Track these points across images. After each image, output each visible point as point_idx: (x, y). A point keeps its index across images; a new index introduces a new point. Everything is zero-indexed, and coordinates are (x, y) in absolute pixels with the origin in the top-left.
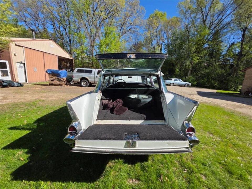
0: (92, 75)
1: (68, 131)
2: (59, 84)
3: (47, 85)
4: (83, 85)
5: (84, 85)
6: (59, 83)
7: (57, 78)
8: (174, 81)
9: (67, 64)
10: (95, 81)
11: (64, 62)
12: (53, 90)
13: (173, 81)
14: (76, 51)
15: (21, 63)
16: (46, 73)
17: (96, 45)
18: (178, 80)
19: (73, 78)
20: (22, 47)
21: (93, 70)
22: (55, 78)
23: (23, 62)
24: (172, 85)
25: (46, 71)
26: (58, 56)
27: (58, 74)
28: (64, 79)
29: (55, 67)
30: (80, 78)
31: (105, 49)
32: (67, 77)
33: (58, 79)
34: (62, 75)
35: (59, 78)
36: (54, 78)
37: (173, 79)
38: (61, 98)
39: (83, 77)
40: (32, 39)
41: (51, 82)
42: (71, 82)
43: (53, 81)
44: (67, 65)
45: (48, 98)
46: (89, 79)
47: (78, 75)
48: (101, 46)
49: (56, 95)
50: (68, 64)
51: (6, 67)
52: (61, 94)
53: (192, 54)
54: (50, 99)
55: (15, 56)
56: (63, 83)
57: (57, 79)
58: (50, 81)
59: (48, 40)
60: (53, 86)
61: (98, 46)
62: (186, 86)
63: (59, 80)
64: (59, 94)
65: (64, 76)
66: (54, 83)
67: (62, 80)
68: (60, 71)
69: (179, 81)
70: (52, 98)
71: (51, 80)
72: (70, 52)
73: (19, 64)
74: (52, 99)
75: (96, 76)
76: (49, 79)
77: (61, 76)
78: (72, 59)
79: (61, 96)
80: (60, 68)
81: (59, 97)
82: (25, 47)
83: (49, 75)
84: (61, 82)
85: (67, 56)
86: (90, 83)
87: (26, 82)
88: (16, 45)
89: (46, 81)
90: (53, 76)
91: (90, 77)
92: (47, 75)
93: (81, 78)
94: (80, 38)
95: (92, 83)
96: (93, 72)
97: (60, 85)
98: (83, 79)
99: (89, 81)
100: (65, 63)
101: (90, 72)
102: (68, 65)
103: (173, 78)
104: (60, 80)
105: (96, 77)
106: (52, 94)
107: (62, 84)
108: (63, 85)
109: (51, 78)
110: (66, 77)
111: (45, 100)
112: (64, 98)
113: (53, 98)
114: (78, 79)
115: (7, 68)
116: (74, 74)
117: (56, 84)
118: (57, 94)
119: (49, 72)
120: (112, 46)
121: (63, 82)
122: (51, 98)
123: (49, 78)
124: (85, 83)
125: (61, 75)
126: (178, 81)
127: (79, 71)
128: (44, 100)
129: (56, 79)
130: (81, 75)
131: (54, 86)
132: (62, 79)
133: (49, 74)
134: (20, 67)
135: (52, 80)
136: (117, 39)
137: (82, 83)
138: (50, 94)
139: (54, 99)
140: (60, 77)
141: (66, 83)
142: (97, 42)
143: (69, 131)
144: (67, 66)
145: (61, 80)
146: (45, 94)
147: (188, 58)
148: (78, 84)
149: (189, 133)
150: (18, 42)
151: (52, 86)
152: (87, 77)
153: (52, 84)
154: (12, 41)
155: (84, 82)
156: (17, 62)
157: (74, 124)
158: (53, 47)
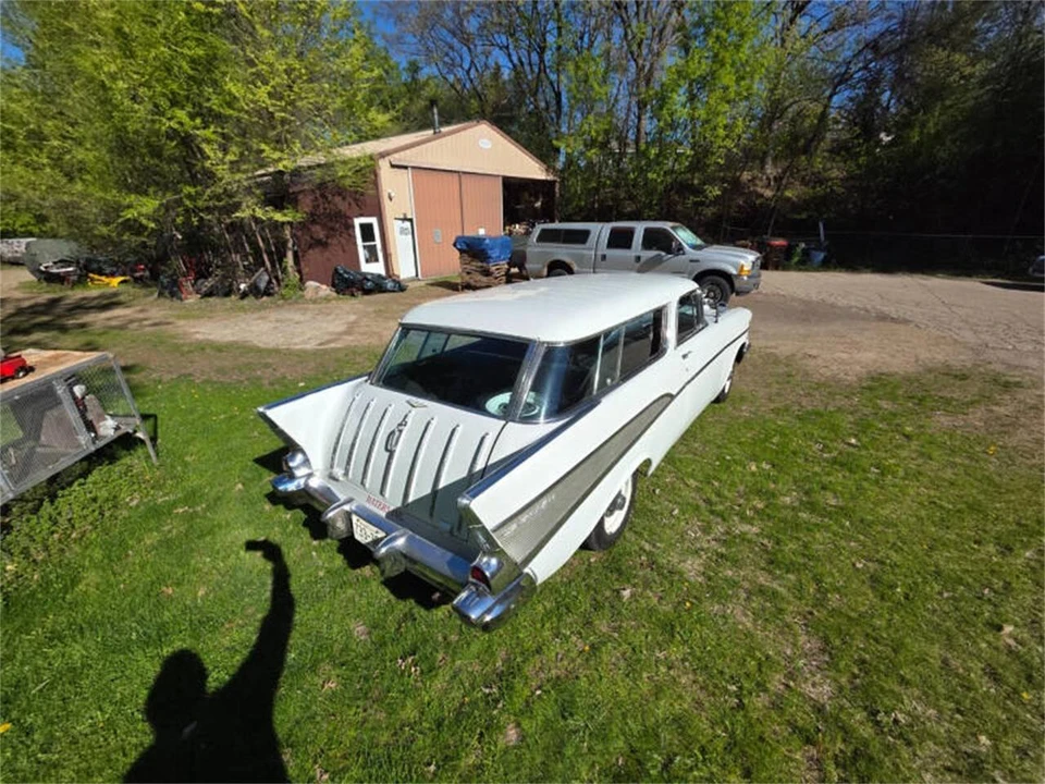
0: (586, 251)
2: (484, 285)
6: (485, 280)
7: (480, 264)
9: (537, 200)
11: (526, 195)
15: (405, 219)
16: (455, 249)
20: (406, 168)
21: (594, 228)
22: (474, 265)
23: (409, 217)
25: (453, 241)
26: (503, 177)
27: (483, 250)
28: (500, 269)
30: (546, 264)
33: (481, 267)
34: (495, 253)
35: (485, 265)
36: (472, 263)
39: (559, 261)
40: (431, 132)
41: (467, 278)
43: (470, 276)
44: (536, 204)
46: (575, 268)
47: (540, 253)
50: (541, 199)
51: (372, 238)
55: (391, 199)
56: (496, 281)
57: (480, 270)
60: (471, 291)
63: (485, 273)
65: (500, 258)
66: (472, 283)
67: (493, 273)
68: (487, 241)
71: (466, 273)
73: (401, 222)
75: (599, 253)
76: (461, 267)
77: (491, 257)
78: (550, 178)
82: (413, 168)
83: (460, 254)
84: (490, 278)
85: (531, 169)
87: (417, 275)
88: (393, 166)
90: (470, 259)
91: (581, 260)
92: (457, 254)
93: (549, 260)
96: (592, 239)
98: (555, 266)
100: (531, 195)
101: (581, 236)
102: (538, 204)
104: (487, 273)
105: (599, 257)
109: (466, 266)
114: (540, 266)
115: (374, 240)
116: (528, 250)
117: (477, 284)
119: (459, 246)
121: (496, 278)
123: (461, 263)
125: (490, 253)
127: (546, 236)
129: (477, 267)
130: (548, 250)
132: (494, 268)
133: (461, 251)
134: (403, 231)
135: (468, 270)
140: (488, 263)
144: (536, 209)
145: (491, 270)
150: (396, 156)
151: (467, 291)
152: (567, 260)
153: (468, 286)
154: (383, 155)
156: (395, 219)
158: (490, 146)
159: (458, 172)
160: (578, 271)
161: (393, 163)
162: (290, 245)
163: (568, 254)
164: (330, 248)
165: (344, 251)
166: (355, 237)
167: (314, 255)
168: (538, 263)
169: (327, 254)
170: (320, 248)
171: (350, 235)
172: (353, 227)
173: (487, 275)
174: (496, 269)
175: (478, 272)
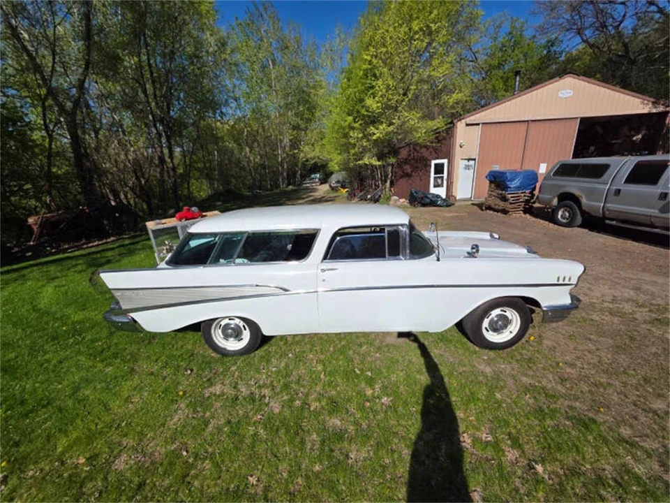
0: (602, 186)
2: (500, 208)
4: (559, 217)
5: (564, 219)
6: (502, 204)
7: (500, 192)
10: (605, 209)
15: (470, 159)
19: (540, 195)
20: (478, 124)
21: (616, 162)
22: (497, 193)
23: (473, 157)
26: (582, 118)
27: (504, 181)
28: (517, 196)
30: (559, 194)
33: (501, 194)
34: (513, 185)
35: (504, 193)
39: (564, 193)
41: (490, 202)
46: (584, 201)
47: (553, 186)
51: (442, 172)
55: (461, 147)
56: (513, 206)
57: (500, 196)
60: (491, 212)
65: (519, 188)
66: (493, 206)
73: (466, 161)
75: (615, 188)
76: (488, 192)
77: (510, 187)
82: (483, 124)
84: (506, 203)
86: (588, 213)
87: (471, 197)
88: (467, 125)
90: (495, 188)
91: (591, 193)
92: (488, 183)
93: (561, 192)
97: (505, 212)
98: (566, 198)
99: (584, 208)
102: (638, 137)
104: (504, 199)
105: (612, 191)
107: (509, 209)
108: (509, 212)
114: (550, 197)
117: (496, 207)
121: (513, 203)
123: (488, 190)
124: (567, 214)
125: (508, 184)
132: (509, 196)
134: (467, 167)
137: (560, 213)
145: (507, 198)
150: (472, 118)
152: (577, 192)
153: (489, 208)
154: (460, 119)
155: (568, 209)
156: (462, 159)
158: (571, 94)
159: (528, 121)
160: (586, 204)
161: (468, 123)
162: (389, 177)
164: (412, 178)
165: (421, 180)
166: (430, 172)
167: (403, 182)
168: (549, 194)
169: (410, 181)
170: (407, 178)
171: (427, 171)
172: (430, 166)
173: (505, 201)
174: (512, 197)
175: (498, 197)
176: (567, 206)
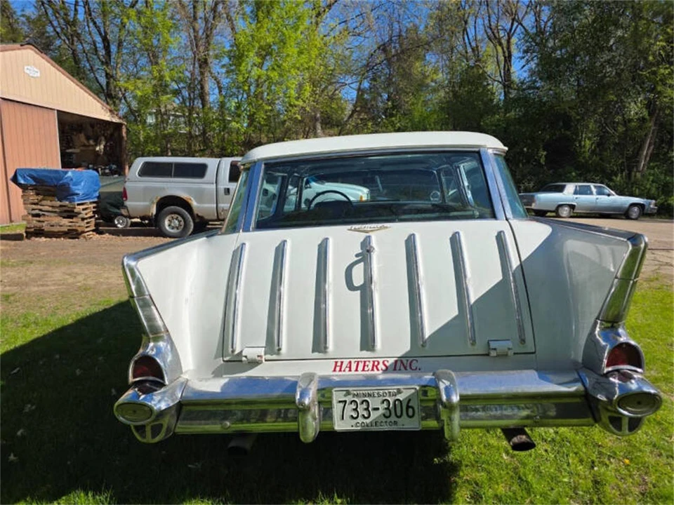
0: (206, 184)
1: (131, 379)
2: (65, 229)
3: (18, 237)
4: (167, 228)
5: (173, 228)
6: (66, 223)
7: (58, 203)
8: (575, 193)
9: (97, 143)
10: (220, 211)
11: (82, 137)
12: (42, 254)
13: (569, 193)
14: (135, 88)
16: (12, 185)
17: (217, 57)
18: (594, 190)
19: (127, 203)
21: (211, 162)
22: (47, 204)
24: (565, 212)
25: (11, 175)
26: (58, 111)
27: (63, 185)
28: (86, 209)
29: (48, 158)
30: (155, 201)
31: (256, 72)
32: (98, 197)
33: (61, 206)
34: (79, 190)
35: (67, 203)
36: (44, 202)
37: (570, 187)
38: (79, 284)
39: (166, 197)
41: (34, 222)
42: (116, 222)
43: (41, 219)
44: (98, 149)
45: (26, 284)
46: (194, 204)
47: (146, 189)
48: (237, 57)
49: (57, 274)
50: (104, 143)
52: (76, 270)
53: (654, 69)
54: (36, 289)
56: (84, 224)
57: (57, 210)
58: (30, 217)
59: (18, 45)
60: (43, 239)
61: (226, 60)
62: (634, 215)
63: (65, 214)
64: (68, 272)
65: (87, 196)
66: (46, 228)
67: (80, 213)
68: (70, 174)
69: (600, 193)
70: (42, 285)
71: (35, 216)
72: (107, 94)
74: (41, 288)
75: (222, 187)
76: (25, 208)
77: (77, 194)
78: (116, 120)
79: (80, 278)
80: (67, 162)
81: (71, 280)
83: (23, 192)
84: (74, 220)
85: (94, 109)
86: (201, 218)
89: (11, 221)
90: (40, 197)
91: (200, 195)
92: (16, 191)
93: (159, 198)
94: (149, 28)
95: (206, 217)
96: (210, 174)
97: (73, 234)
98: (167, 203)
99: (196, 211)
100: (88, 138)
101: (199, 171)
102: (100, 148)
103: (570, 181)
104: (70, 214)
105: (222, 192)
106: (42, 272)
107: (80, 230)
108: (83, 232)
109: (34, 206)
110: (96, 200)
111: (13, 295)
112: (91, 282)
113: (47, 286)
114: (147, 203)
116: (128, 185)
117: (56, 229)
118: (63, 269)
119: (22, 182)
120: (288, 55)
121: (83, 219)
122: (38, 286)
123: (25, 204)
124: (177, 222)
125: (75, 189)
126: (591, 193)
127: (149, 170)
128: (10, 293)
129: (52, 207)
130: (157, 185)
131: (48, 239)
132: (82, 207)
133: (25, 188)
135: (37, 212)
136: (306, 23)
137: (167, 223)
138: (33, 271)
139: (51, 290)
140: (72, 201)
141: (97, 225)
142: (223, 39)
143: (134, 377)
144: (97, 154)
145: (76, 210)
146: (12, 273)
147: (634, 87)
148: (149, 227)
149: (618, 371)
151: (37, 239)
152: (184, 195)
153: (39, 233)
155: (175, 216)
157: (151, 349)
160: (198, 207)
163: (184, 189)
168: (144, 201)
173: (71, 217)
174: (84, 209)
175: (55, 212)
176: (175, 213)
